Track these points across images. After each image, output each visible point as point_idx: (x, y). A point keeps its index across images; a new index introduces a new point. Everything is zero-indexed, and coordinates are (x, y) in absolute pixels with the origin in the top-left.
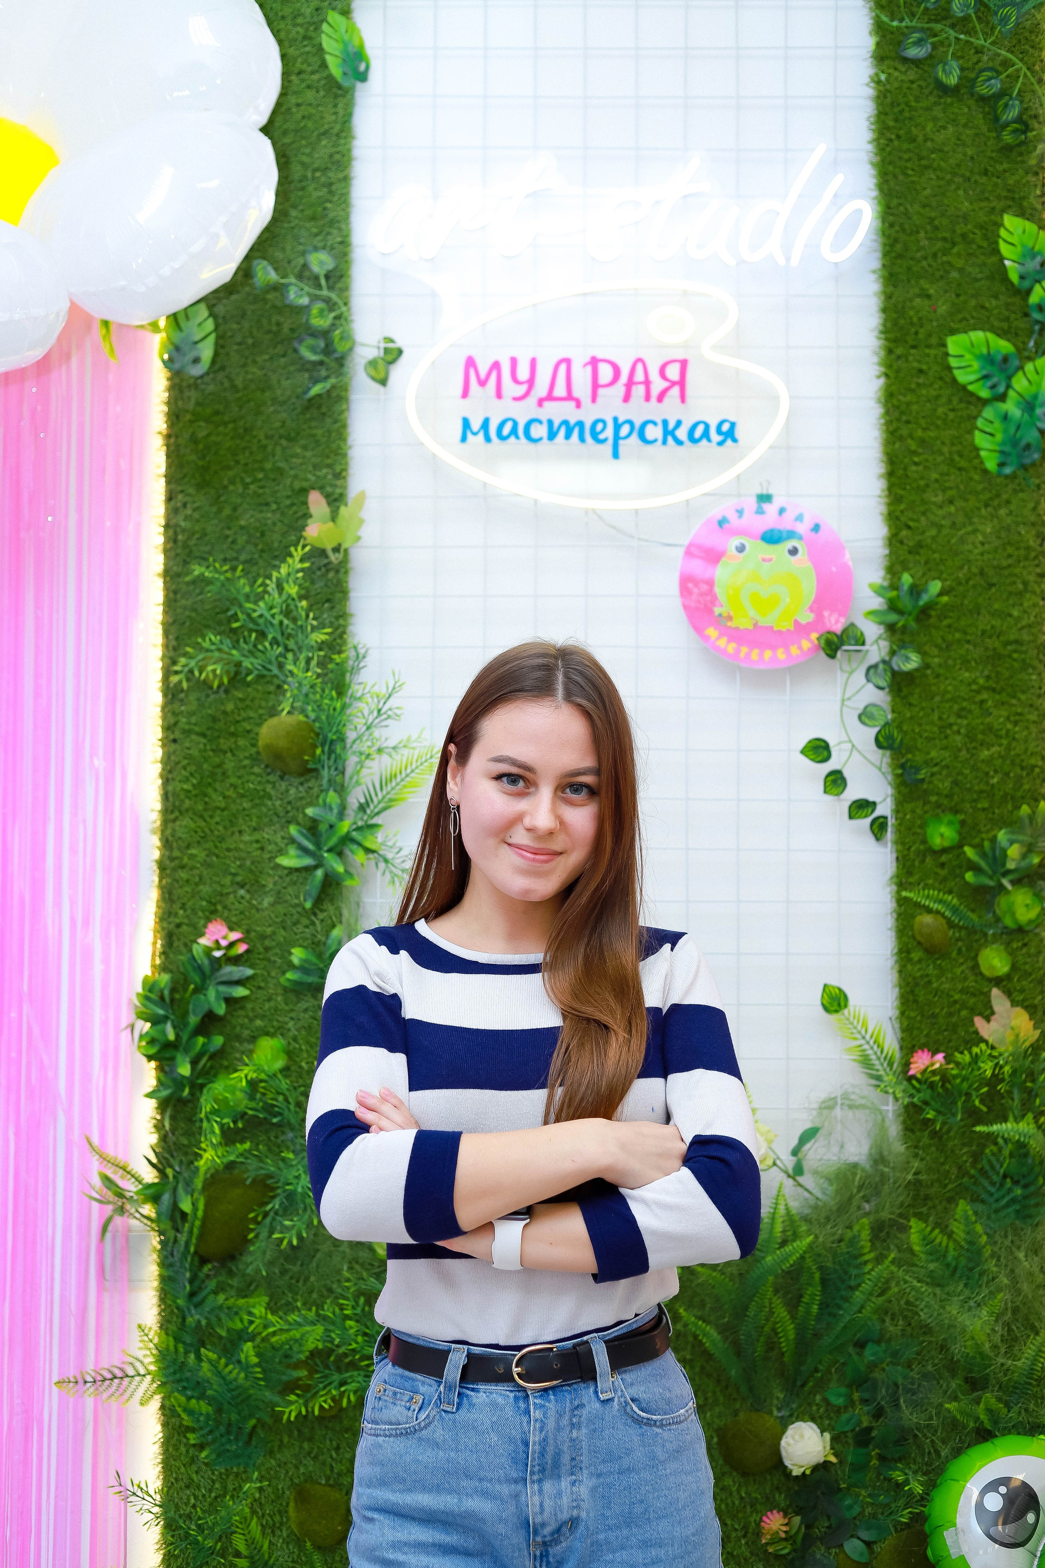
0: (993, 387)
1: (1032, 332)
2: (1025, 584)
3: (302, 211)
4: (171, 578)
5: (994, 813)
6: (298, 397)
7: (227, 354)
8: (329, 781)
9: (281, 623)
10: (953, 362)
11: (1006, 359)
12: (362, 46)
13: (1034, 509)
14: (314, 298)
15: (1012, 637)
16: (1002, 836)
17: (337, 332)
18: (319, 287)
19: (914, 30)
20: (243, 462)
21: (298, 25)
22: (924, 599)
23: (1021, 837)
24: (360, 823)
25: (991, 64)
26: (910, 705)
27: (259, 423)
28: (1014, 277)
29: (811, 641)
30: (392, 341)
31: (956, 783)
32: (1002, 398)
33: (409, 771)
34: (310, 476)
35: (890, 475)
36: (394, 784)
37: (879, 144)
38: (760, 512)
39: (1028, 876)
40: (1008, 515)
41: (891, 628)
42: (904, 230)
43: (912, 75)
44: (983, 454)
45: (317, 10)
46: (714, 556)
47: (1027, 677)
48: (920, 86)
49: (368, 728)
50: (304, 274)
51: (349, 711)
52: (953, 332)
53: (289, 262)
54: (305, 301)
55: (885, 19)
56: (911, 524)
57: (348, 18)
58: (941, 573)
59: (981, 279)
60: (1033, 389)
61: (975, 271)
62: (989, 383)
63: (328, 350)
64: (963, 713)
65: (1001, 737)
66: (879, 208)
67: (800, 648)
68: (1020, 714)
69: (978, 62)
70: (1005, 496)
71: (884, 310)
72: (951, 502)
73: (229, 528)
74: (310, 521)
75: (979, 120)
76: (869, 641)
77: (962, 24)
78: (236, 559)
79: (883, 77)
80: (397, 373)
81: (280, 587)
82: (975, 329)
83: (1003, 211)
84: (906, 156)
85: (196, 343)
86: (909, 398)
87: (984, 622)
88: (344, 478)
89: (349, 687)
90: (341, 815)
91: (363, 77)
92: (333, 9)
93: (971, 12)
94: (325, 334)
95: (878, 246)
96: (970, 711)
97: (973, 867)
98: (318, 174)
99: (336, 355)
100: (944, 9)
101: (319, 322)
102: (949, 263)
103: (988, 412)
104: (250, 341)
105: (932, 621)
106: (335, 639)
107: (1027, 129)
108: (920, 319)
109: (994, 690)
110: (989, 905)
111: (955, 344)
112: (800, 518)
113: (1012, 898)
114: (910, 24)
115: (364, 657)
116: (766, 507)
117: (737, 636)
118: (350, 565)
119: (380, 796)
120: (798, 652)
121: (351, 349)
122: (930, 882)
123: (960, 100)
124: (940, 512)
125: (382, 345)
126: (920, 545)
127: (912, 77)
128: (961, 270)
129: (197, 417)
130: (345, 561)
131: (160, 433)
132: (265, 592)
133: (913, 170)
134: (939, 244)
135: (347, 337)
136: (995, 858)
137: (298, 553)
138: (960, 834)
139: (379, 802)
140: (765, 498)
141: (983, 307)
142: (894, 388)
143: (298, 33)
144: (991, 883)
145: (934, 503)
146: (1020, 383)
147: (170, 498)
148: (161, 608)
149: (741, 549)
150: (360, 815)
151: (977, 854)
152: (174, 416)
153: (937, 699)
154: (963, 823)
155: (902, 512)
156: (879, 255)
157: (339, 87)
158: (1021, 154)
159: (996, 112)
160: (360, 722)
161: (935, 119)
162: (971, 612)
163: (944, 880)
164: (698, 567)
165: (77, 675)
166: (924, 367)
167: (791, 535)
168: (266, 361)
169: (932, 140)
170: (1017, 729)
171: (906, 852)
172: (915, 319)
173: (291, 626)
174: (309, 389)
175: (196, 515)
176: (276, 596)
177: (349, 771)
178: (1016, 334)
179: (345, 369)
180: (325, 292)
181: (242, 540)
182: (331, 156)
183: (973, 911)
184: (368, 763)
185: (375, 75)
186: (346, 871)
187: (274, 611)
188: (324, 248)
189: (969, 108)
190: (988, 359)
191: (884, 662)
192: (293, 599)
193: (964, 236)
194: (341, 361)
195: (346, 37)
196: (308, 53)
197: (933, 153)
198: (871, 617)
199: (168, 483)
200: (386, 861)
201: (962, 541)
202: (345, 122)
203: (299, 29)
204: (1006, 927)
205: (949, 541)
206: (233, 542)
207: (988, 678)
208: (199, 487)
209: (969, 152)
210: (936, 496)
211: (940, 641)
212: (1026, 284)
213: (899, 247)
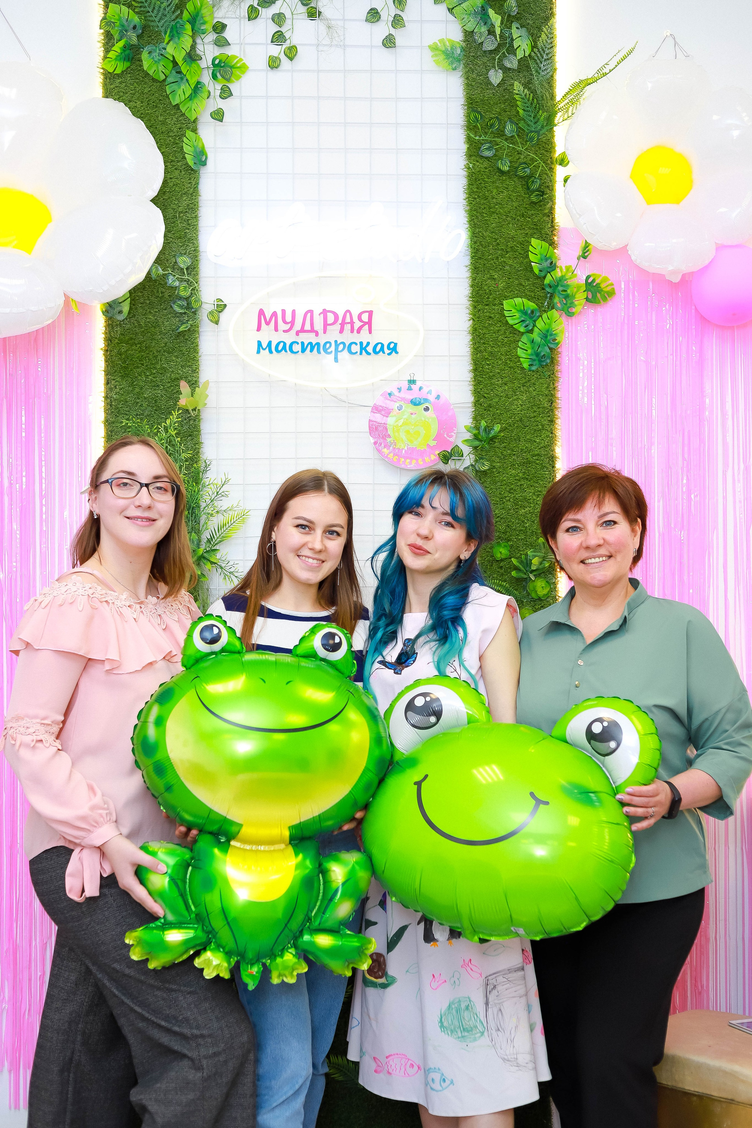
0: (526, 327)
1: (546, 298)
2: (543, 426)
3: (174, 234)
4: (109, 424)
5: (527, 541)
6: (173, 331)
7: (136, 309)
8: (192, 528)
9: (167, 447)
10: (506, 314)
11: (532, 312)
12: (203, 147)
13: (547, 387)
14: (181, 281)
15: (536, 452)
16: (530, 553)
17: (193, 298)
18: (184, 273)
19: (486, 142)
20: (145, 364)
21: (170, 136)
22: (492, 433)
23: (539, 554)
24: (208, 549)
25: (525, 160)
26: (486, 487)
27: (153, 344)
28: (536, 271)
29: (435, 455)
30: (221, 300)
31: (508, 526)
32: (531, 331)
33: (232, 522)
34: (180, 372)
35: (475, 370)
36: (225, 529)
37: (469, 200)
38: (410, 389)
39: (544, 572)
40: (534, 391)
41: (475, 448)
42: (482, 245)
43: (486, 164)
44: (521, 359)
45: (180, 129)
46: (386, 412)
47: (543, 473)
48: (490, 170)
49: (211, 501)
50: (175, 266)
51: (201, 493)
52: (506, 298)
53: (167, 261)
54: (177, 283)
55: (472, 136)
56: (485, 395)
57: (196, 134)
58: (501, 420)
59: (521, 270)
60: (547, 327)
61: (517, 266)
62: (524, 325)
63: (189, 307)
64: (512, 491)
65: (531, 503)
66: (469, 233)
67: (430, 457)
68: (540, 492)
69: (519, 158)
70: (533, 381)
71: (472, 286)
72: (506, 384)
73: (138, 398)
74: (180, 396)
75: (520, 189)
76: (465, 455)
77: (510, 139)
78: (142, 414)
79: (471, 166)
80: (223, 316)
81: (166, 429)
82: (517, 297)
83: (532, 236)
84: (483, 207)
85: (120, 303)
86: (485, 331)
87: (522, 445)
88: (197, 372)
89: (202, 480)
90: (198, 546)
91: (204, 164)
92: (188, 128)
93: (514, 134)
94: (187, 299)
95: (469, 253)
96: (515, 490)
97: (516, 568)
98: (182, 215)
99: (193, 310)
100: (502, 131)
101: (183, 294)
102: (504, 262)
103: (524, 339)
104: (148, 302)
105: (496, 444)
106: (194, 455)
107: (543, 193)
108: (491, 290)
109: (527, 479)
110: (525, 588)
111: (507, 304)
112: (430, 392)
113: (535, 584)
114: (484, 138)
115: (209, 465)
116: (413, 386)
117: (398, 453)
118: (201, 417)
119: (218, 536)
120: (429, 461)
121: (200, 306)
122: (495, 575)
123: (510, 178)
124: (500, 389)
125: (216, 303)
126: (490, 406)
127: (486, 166)
128: (511, 266)
129: (121, 341)
130: (198, 416)
131: (102, 349)
132: (158, 431)
133: (486, 214)
134: (499, 252)
135: (198, 300)
136: (527, 563)
137: (175, 414)
138: (510, 552)
139: (218, 538)
140: (412, 382)
141: (521, 285)
142: (476, 326)
143: (170, 140)
144: (525, 576)
145: (497, 385)
146: (540, 323)
147: (107, 383)
148: (103, 440)
149: (400, 408)
150: (208, 544)
151: (518, 562)
152: (109, 340)
153: (499, 484)
154: (511, 546)
155: (481, 389)
156: (469, 257)
157: (192, 170)
158: (541, 206)
159: (528, 185)
160: (208, 499)
161: (497, 187)
162: (515, 439)
163: (502, 574)
164: (378, 418)
165: (61, 474)
166: (492, 315)
167: (426, 400)
168: (156, 312)
169: (496, 199)
170: (538, 499)
171: (483, 561)
172: (488, 290)
173: (172, 449)
174: (179, 327)
175: (122, 392)
176: (164, 435)
177: (202, 522)
178: (538, 299)
179: (197, 316)
180: (187, 277)
181: (145, 404)
182: (188, 205)
183: (516, 590)
184: (211, 518)
185: (210, 162)
186: (201, 573)
187: (163, 441)
188: (185, 254)
189: (515, 182)
190: (524, 312)
191: (472, 465)
192: (173, 436)
193: (511, 247)
194: (195, 313)
195: (195, 144)
196: (175, 151)
197: (496, 205)
198: (465, 443)
199: (106, 375)
200: (221, 568)
201: (511, 404)
202: (195, 188)
203: (170, 138)
204: (532, 598)
205: (504, 405)
206: (141, 406)
207: (524, 473)
208: (123, 377)
209: (515, 204)
210: (498, 381)
211: (500, 455)
212: (543, 274)
213: (479, 254)
